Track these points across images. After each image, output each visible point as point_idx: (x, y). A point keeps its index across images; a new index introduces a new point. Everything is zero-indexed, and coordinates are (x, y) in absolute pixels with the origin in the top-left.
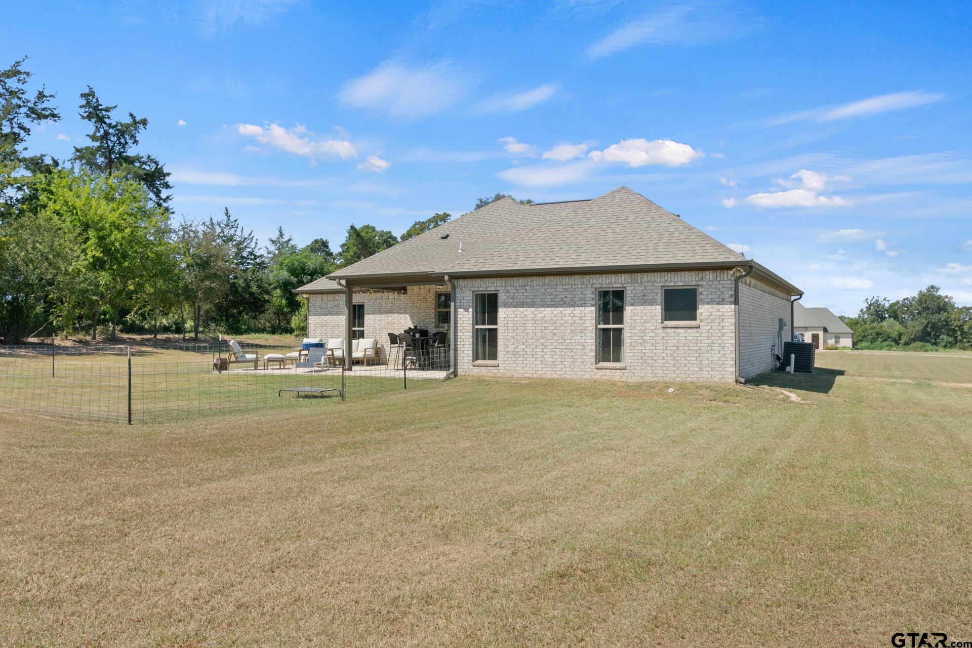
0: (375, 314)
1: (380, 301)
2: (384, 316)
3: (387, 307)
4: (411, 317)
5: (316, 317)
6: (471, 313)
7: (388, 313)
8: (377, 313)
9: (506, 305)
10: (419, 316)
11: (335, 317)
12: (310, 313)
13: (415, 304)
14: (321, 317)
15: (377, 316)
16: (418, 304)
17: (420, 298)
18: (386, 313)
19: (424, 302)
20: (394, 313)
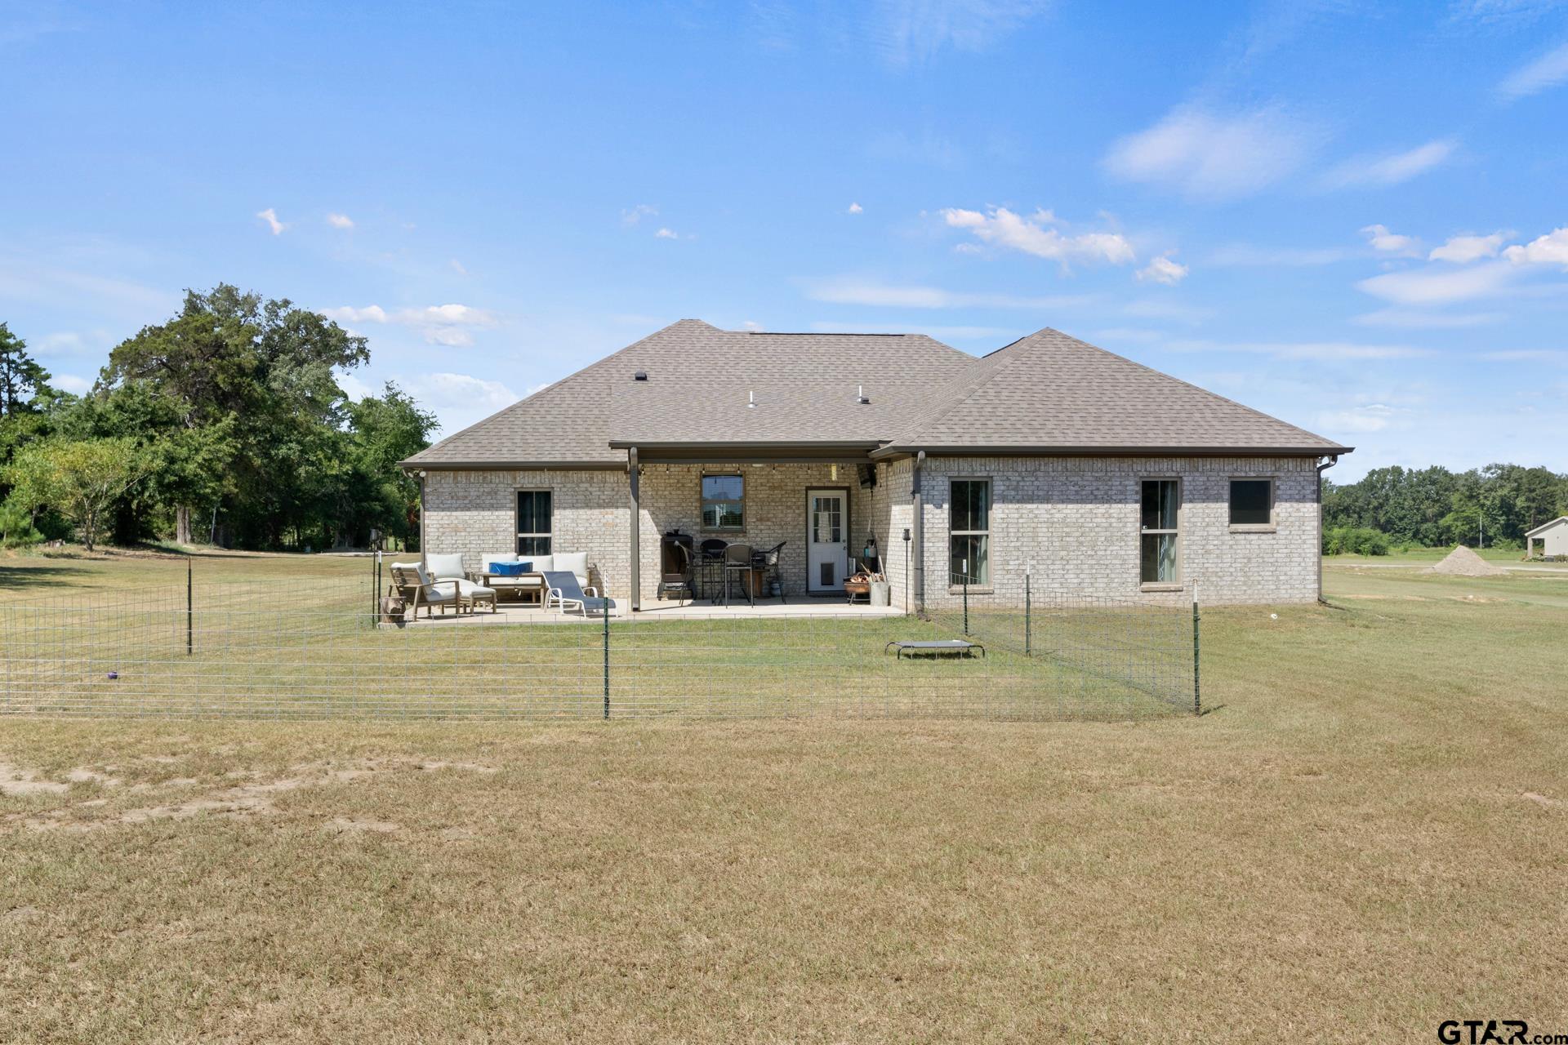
0: (577, 508)
1: (588, 485)
2: (596, 512)
3: (604, 497)
4: (652, 514)
5: (443, 513)
6: (947, 512)
7: (604, 508)
8: (582, 508)
9: (1004, 499)
10: (669, 512)
11: (486, 513)
12: (427, 506)
13: (660, 493)
14: (454, 513)
15: (581, 512)
16: (667, 493)
17: (672, 481)
18: (600, 506)
19: (678, 489)
20: (617, 507)
